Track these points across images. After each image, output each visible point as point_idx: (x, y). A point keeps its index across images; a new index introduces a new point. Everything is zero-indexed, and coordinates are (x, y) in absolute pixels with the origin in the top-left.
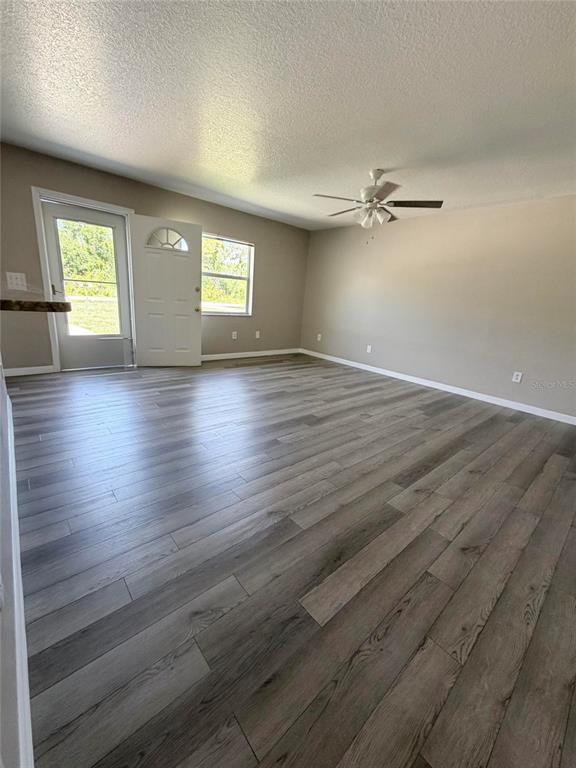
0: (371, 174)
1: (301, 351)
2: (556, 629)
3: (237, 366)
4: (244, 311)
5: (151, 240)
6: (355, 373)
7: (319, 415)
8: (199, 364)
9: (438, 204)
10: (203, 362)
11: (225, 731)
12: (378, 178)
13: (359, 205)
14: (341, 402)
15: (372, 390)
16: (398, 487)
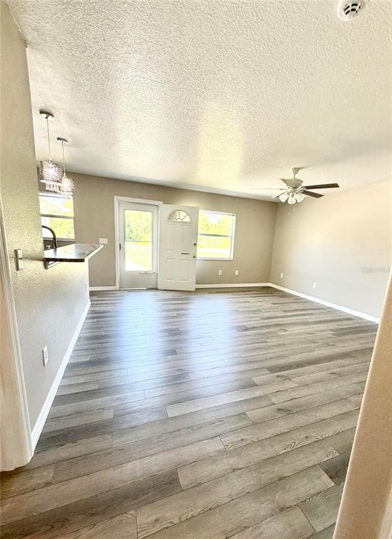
0: (292, 171)
1: (270, 285)
2: (302, 456)
3: (218, 292)
4: (229, 257)
5: (171, 217)
6: (302, 302)
7: (248, 326)
8: (194, 290)
9: (335, 186)
10: (196, 289)
11: (107, 435)
12: (296, 173)
13: (283, 191)
14: (273, 320)
15: (305, 315)
16: (268, 372)
